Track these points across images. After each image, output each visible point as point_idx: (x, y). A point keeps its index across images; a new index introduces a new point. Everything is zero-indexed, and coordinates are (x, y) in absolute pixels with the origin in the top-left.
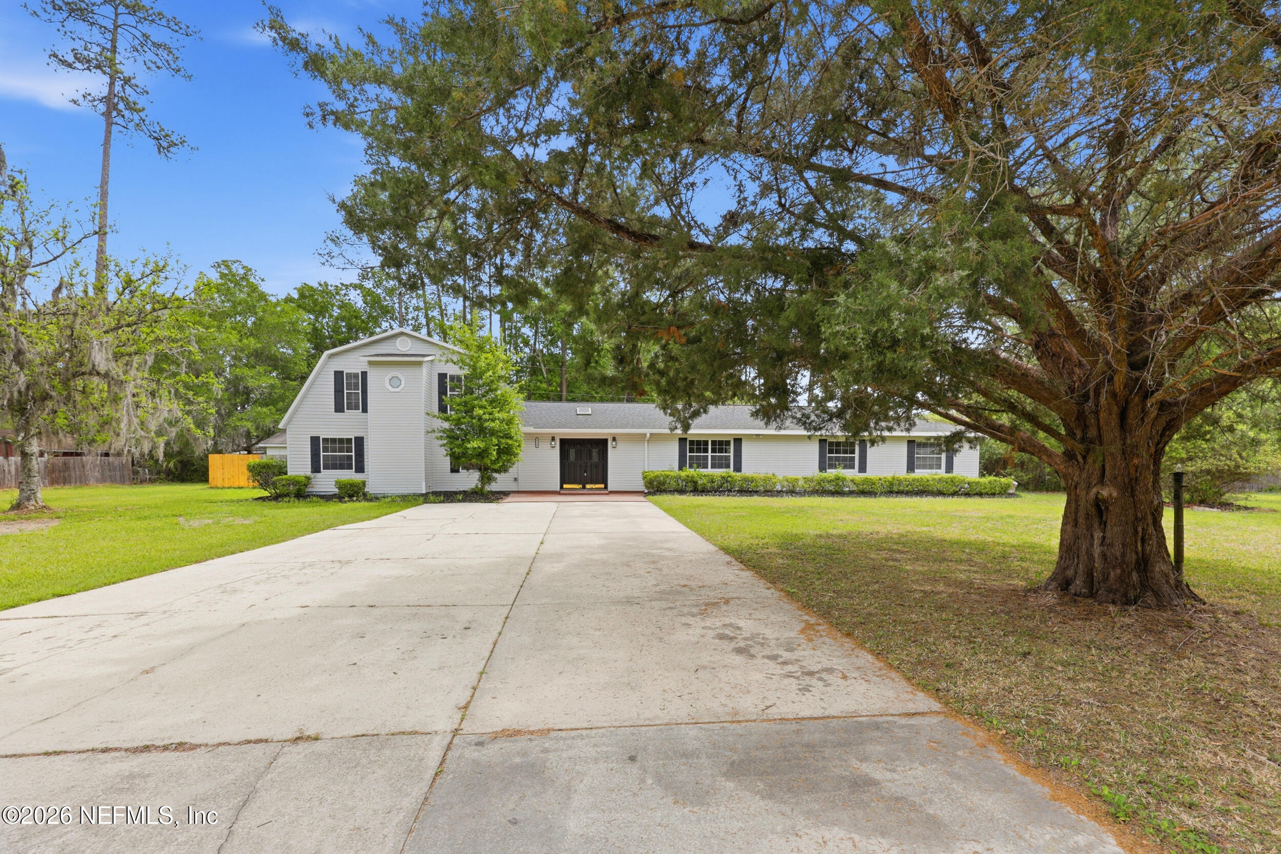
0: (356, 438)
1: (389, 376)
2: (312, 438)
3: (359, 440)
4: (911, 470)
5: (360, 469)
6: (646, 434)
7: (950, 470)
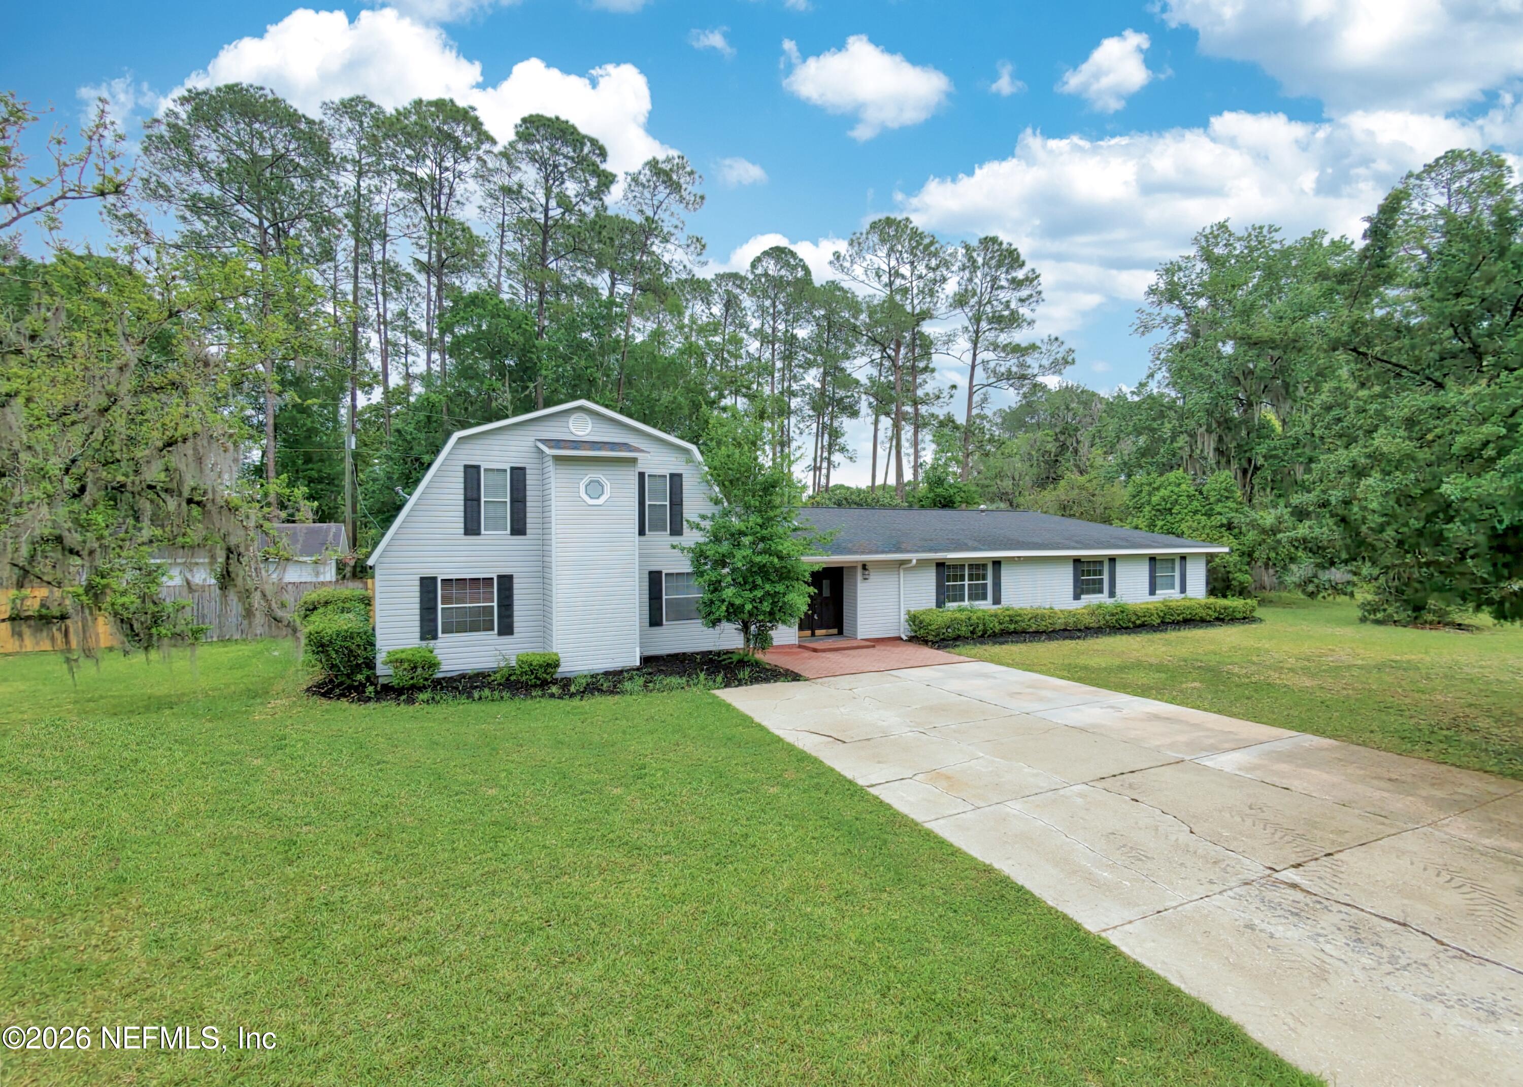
0: (499, 577)
1: (586, 480)
2: (423, 580)
3: (506, 582)
4: (1152, 592)
5: (507, 629)
6: (910, 561)
7: (1183, 590)
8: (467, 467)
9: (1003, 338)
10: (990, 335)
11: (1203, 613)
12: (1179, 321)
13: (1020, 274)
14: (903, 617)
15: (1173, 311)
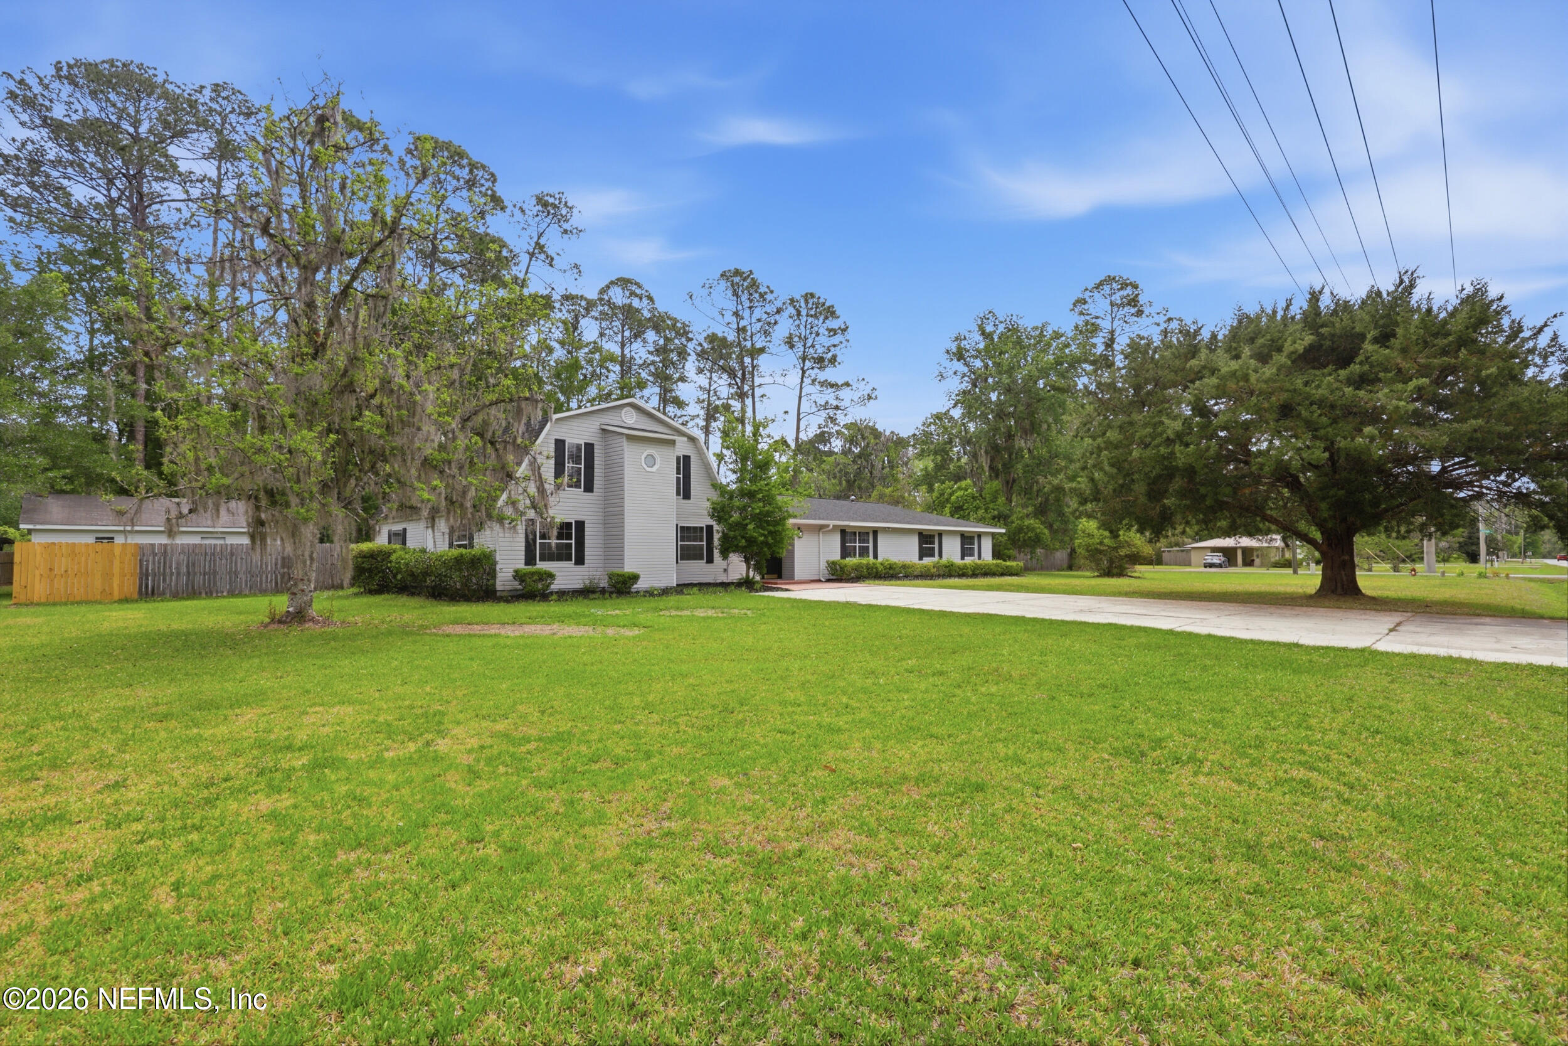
0: (576, 523)
1: (645, 454)
2: (527, 521)
3: (580, 525)
4: (962, 558)
5: (580, 561)
6: (828, 526)
7: (980, 557)
8: (557, 441)
9: (822, 376)
10: (813, 373)
11: (994, 569)
12: (964, 375)
13: (833, 324)
14: (823, 565)
15: (960, 366)
